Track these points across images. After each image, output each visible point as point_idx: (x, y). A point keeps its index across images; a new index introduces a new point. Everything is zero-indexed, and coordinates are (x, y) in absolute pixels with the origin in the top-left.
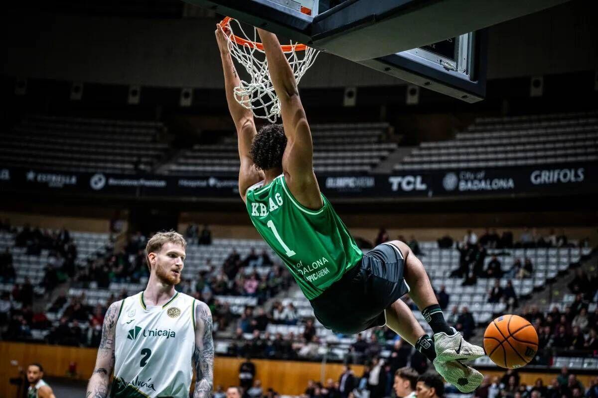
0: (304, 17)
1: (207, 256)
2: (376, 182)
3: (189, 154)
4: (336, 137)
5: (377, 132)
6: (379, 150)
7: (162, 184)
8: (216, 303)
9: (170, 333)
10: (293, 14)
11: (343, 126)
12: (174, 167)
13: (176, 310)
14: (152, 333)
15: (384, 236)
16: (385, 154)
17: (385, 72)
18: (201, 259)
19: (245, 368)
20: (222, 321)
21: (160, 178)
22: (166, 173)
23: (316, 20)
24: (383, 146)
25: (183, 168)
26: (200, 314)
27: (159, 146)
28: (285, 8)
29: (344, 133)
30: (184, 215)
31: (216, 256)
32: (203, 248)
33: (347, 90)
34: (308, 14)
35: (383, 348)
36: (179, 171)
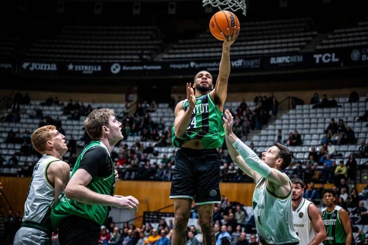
2: (304, 58)
3: (176, 46)
4: (275, 29)
5: (304, 24)
6: (305, 36)
7: (159, 67)
12: (166, 56)
16: (309, 38)
21: (157, 64)
24: (308, 34)
27: (156, 42)
30: (175, 87)
36: (169, 58)
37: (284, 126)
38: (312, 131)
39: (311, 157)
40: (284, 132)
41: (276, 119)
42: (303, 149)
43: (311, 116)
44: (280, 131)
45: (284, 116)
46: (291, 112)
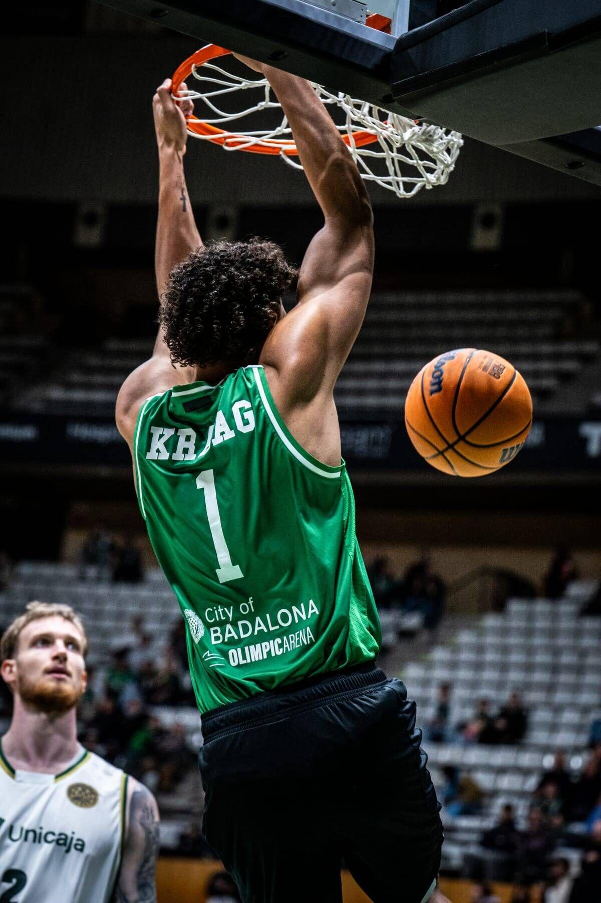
0: (374, 36)
1: (132, 609)
2: (547, 434)
3: (94, 361)
4: (450, 324)
5: (553, 314)
6: (556, 357)
7: (27, 433)
8: (152, 725)
9: (74, 842)
10: (346, 29)
11: (469, 297)
12: (56, 393)
13: (88, 791)
14: (31, 835)
15: (567, 568)
16: (569, 366)
17: (569, 172)
18: (119, 616)
19: (220, 884)
20: (168, 769)
21: (22, 418)
22: (37, 407)
23: (403, 44)
24: (568, 347)
25: (79, 395)
26: (139, 814)
27: (23, 341)
28: (327, 16)
29: (471, 315)
30: (81, 508)
31: (155, 610)
32: (124, 591)
33: (481, 210)
34: (382, 30)
35: (560, 841)
36: (69, 404)
37: (464, 674)
38: (561, 697)
39: (550, 790)
40: (459, 693)
41: (432, 643)
42: (526, 759)
43: (562, 641)
44: (446, 688)
45: (465, 638)
46: (491, 621)
